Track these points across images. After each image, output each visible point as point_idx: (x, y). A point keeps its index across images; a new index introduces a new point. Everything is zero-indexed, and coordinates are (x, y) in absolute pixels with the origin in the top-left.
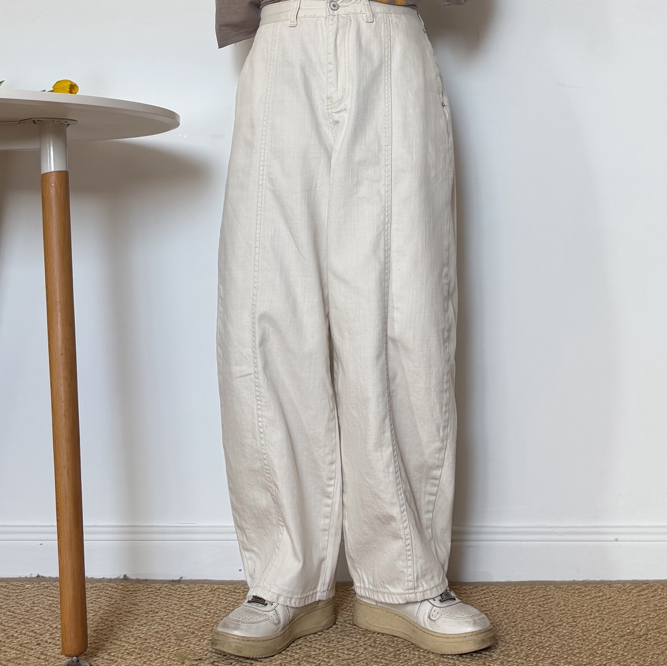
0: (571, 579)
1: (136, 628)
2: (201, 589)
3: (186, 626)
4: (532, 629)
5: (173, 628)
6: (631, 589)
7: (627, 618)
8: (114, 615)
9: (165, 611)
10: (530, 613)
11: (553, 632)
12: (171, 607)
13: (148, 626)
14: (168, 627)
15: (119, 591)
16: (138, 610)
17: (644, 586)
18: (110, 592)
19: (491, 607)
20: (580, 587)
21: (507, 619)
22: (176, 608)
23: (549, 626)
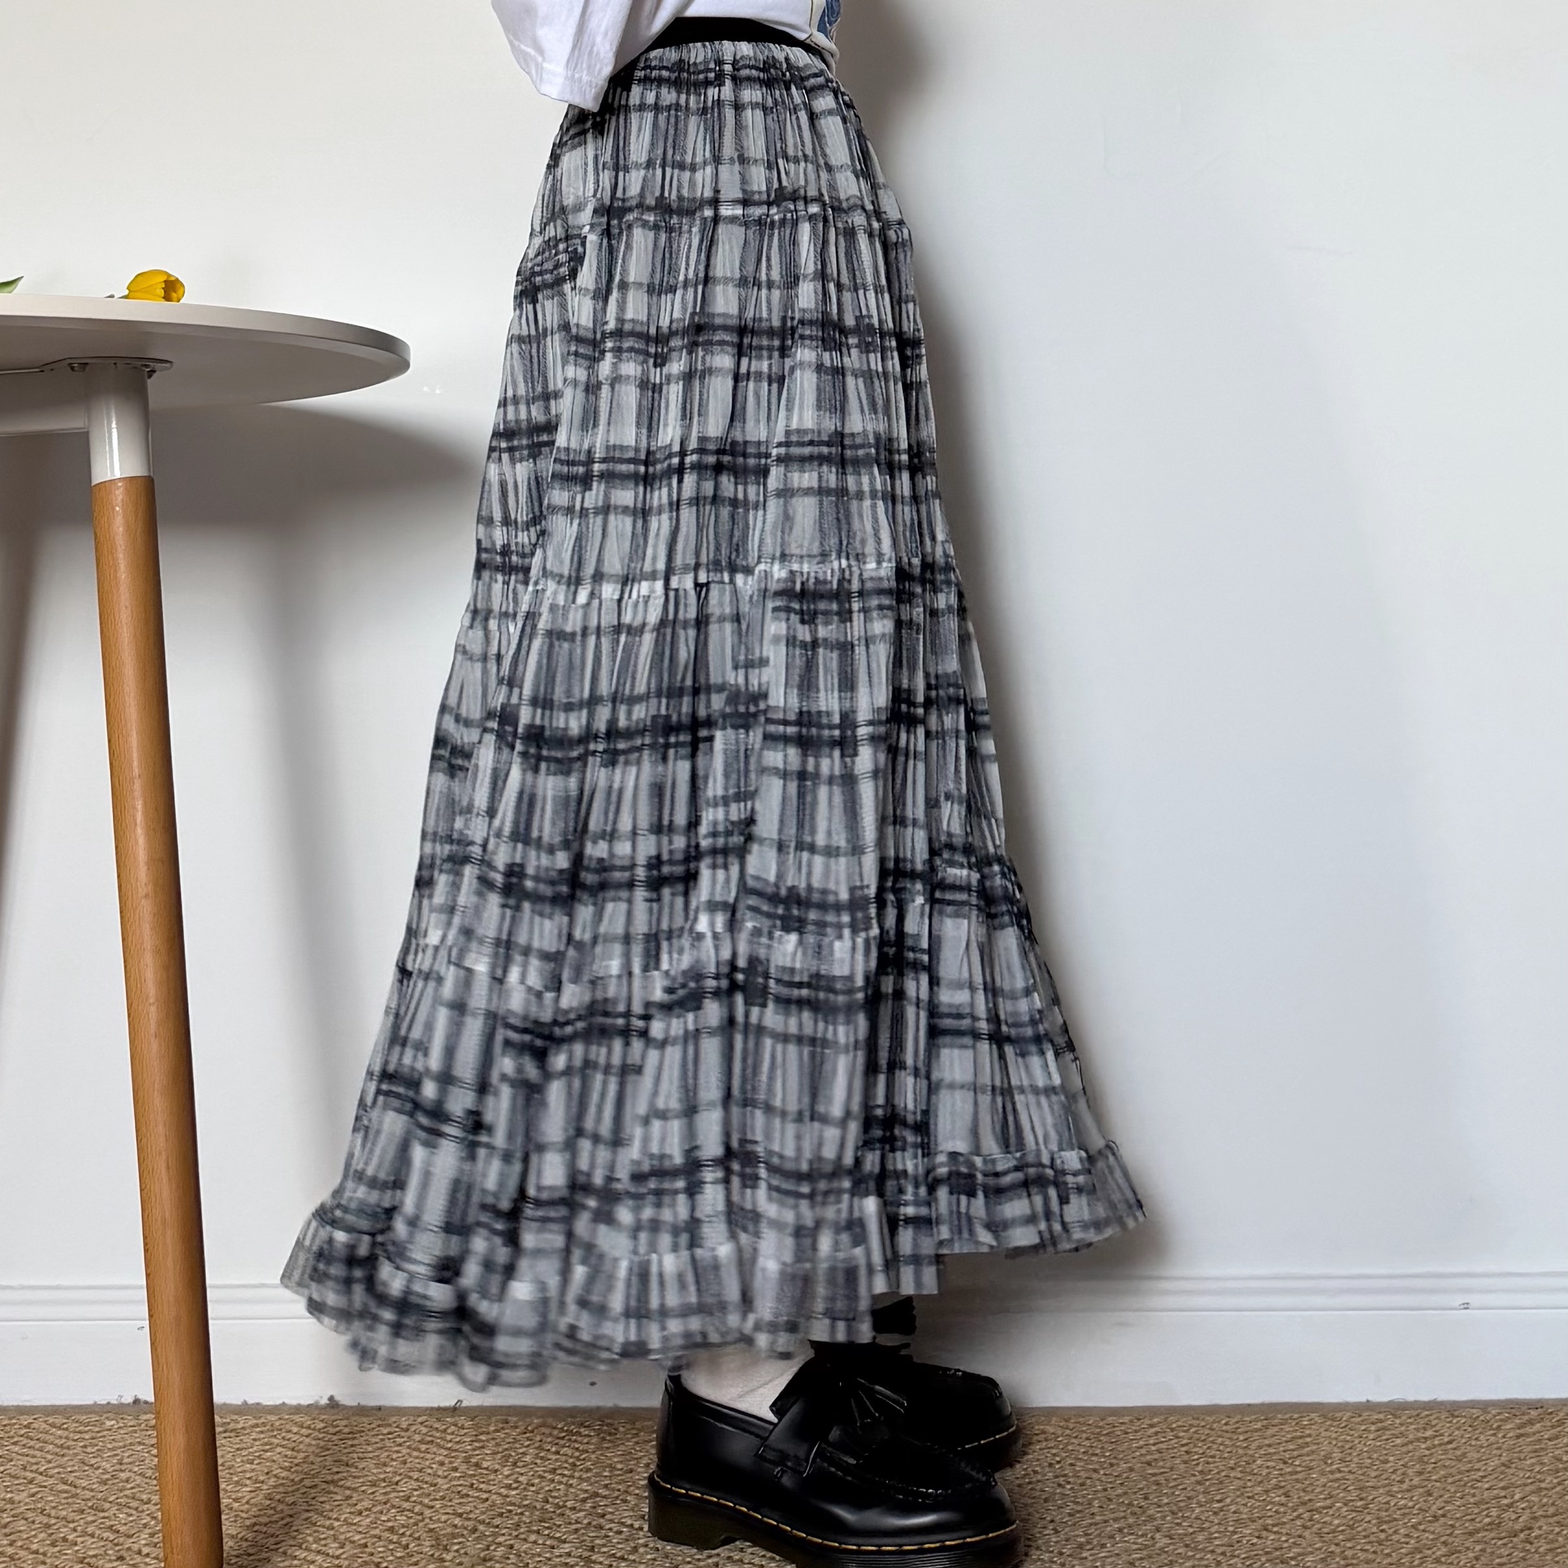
0: (1363, 1399)
1: (345, 1520)
2: (503, 1428)
3: (460, 1515)
5: (430, 1518)
6: (1501, 1420)
7: (1488, 1489)
8: (298, 1489)
9: (417, 1480)
11: (1309, 1524)
12: (429, 1471)
13: (373, 1516)
14: (420, 1518)
15: (316, 1433)
16: (355, 1477)
17: (1534, 1413)
18: (297, 1437)
19: (1168, 1465)
20: (1381, 1416)
21: (1204, 1493)
22: (440, 1473)
23: (1301, 1511)
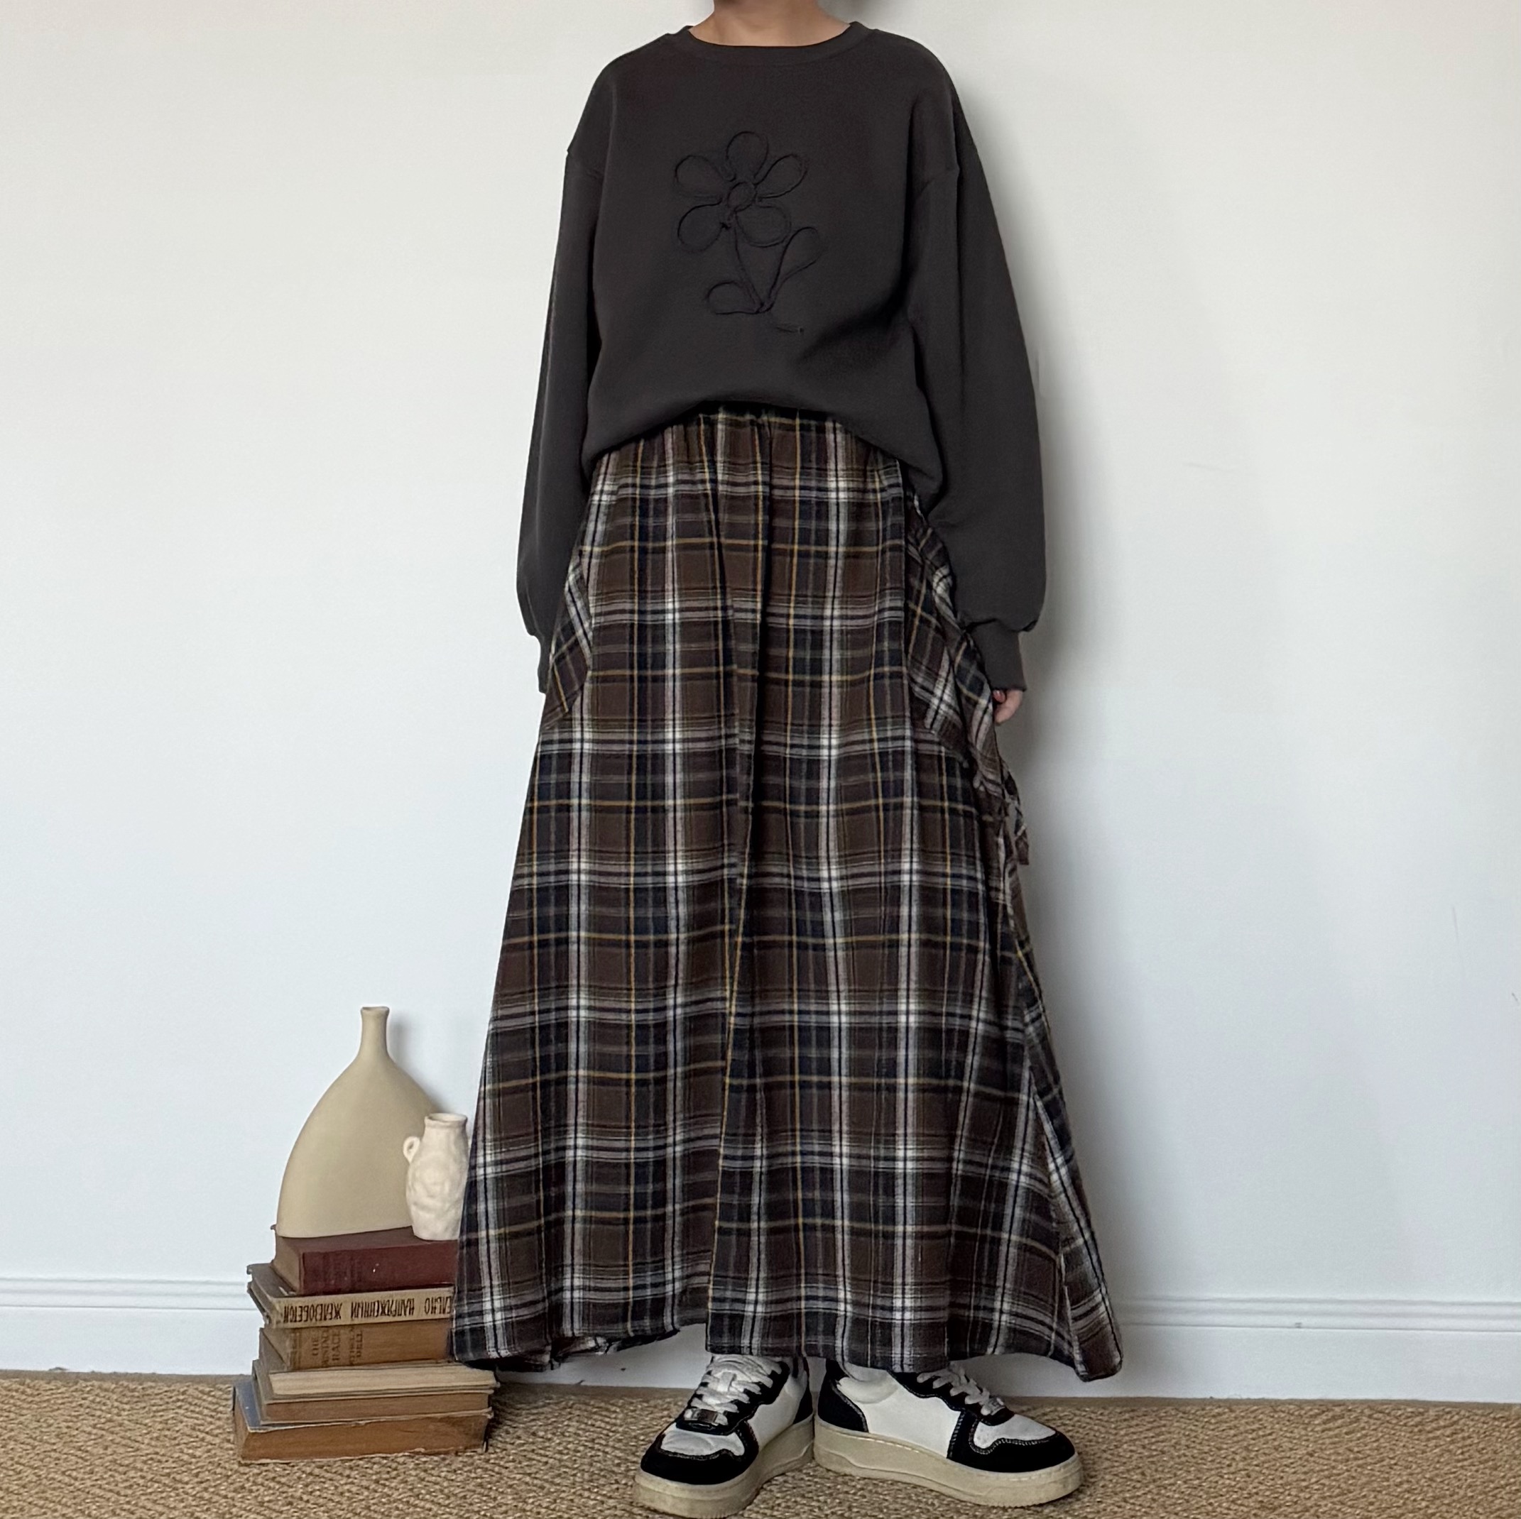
0: (1208, 1396)
4: (1121, 1492)
7: (1294, 1473)
10: (1124, 1460)
17: (1337, 1410)
20: (1221, 1410)
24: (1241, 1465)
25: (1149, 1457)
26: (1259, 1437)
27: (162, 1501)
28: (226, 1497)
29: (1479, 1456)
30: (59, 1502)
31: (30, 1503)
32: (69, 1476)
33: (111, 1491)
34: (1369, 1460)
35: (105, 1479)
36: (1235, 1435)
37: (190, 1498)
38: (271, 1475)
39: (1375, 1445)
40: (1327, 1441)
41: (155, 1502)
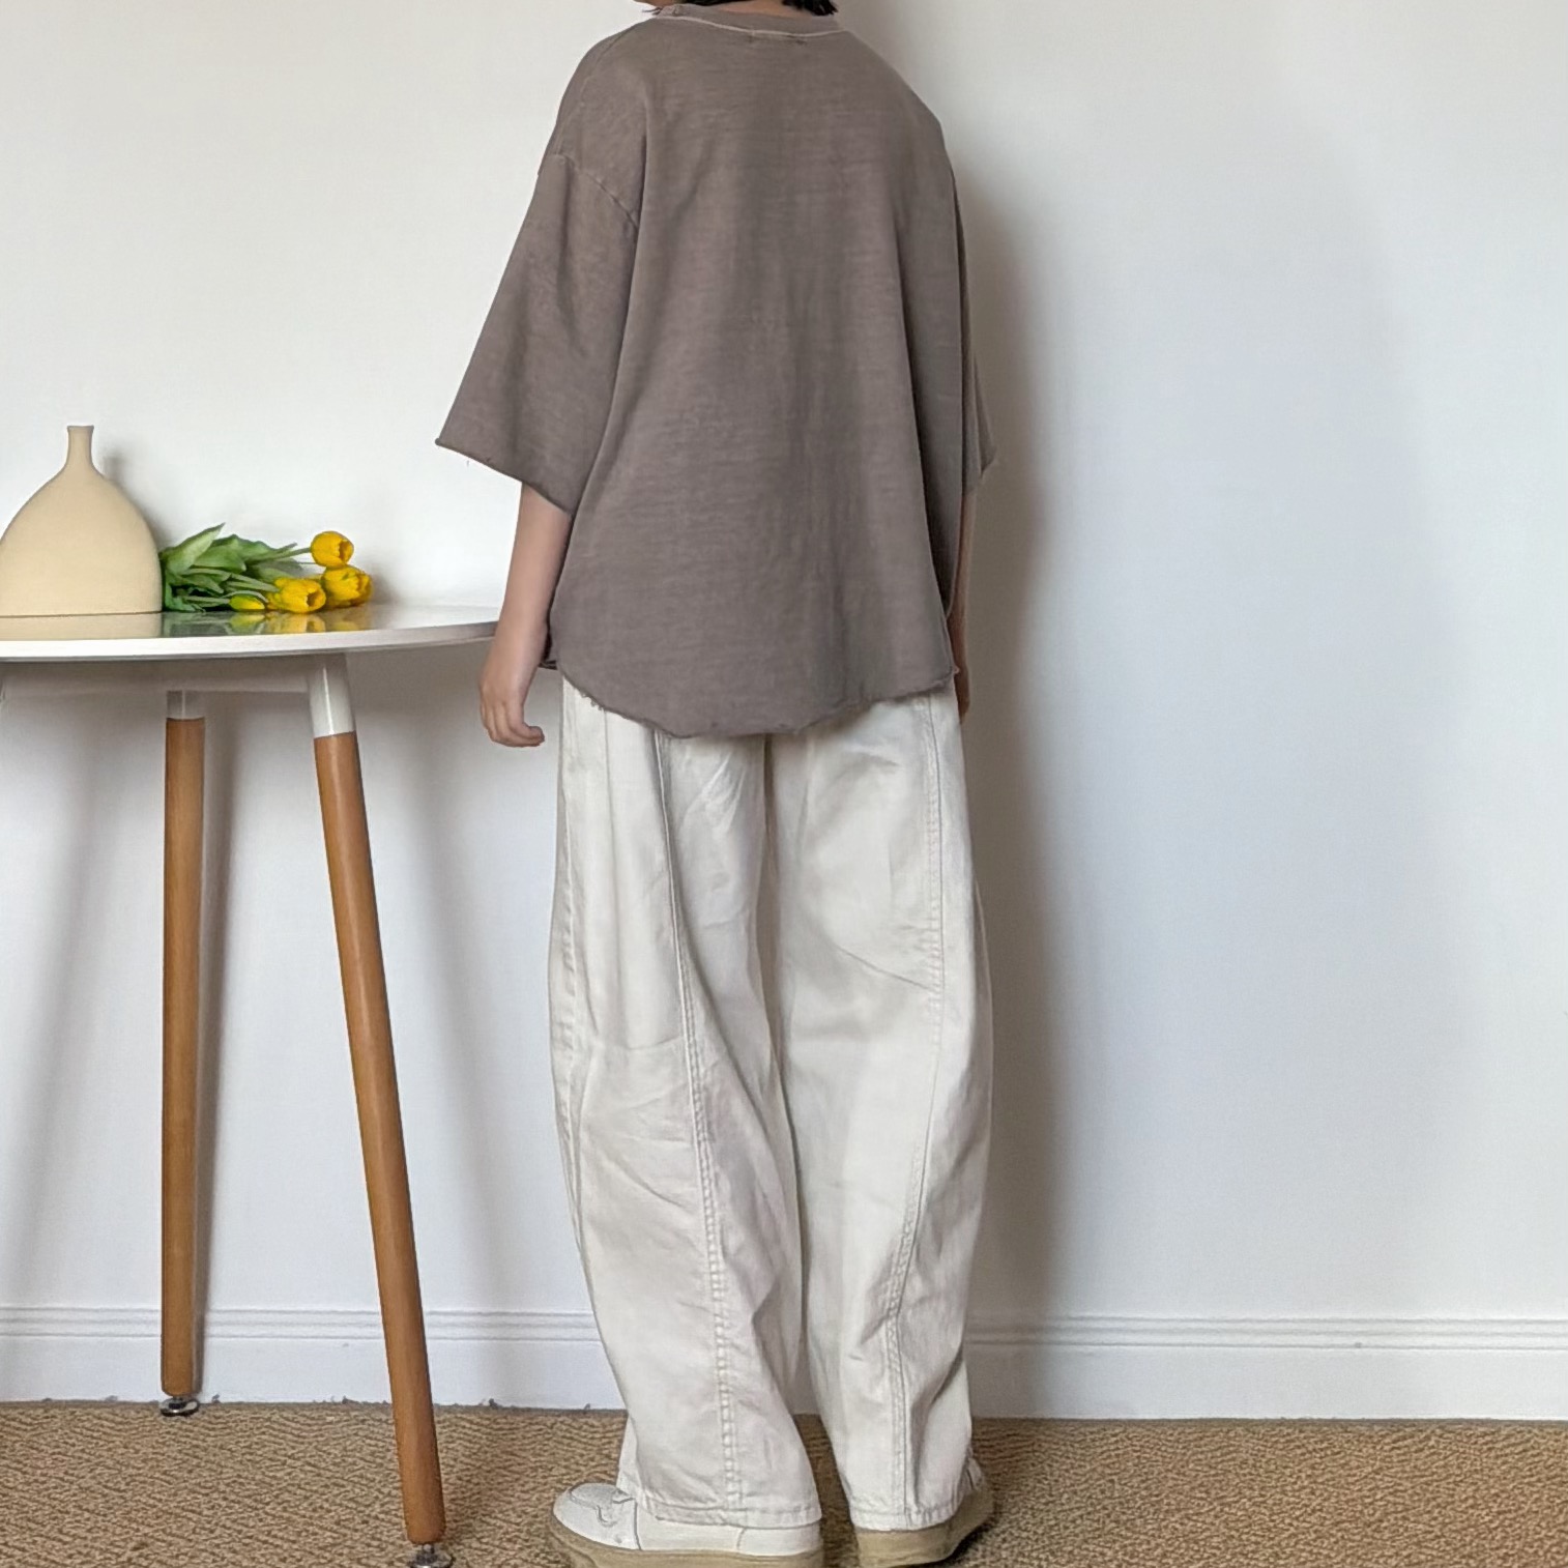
0: (1279, 1416)
6: (1382, 1436)
7: (1360, 1490)
8: (480, 1473)
9: (566, 1467)
10: (1190, 1479)
11: (1220, 1514)
12: (572, 1461)
16: (519, 1464)
17: (1408, 1430)
19: (1123, 1467)
20: (1291, 1431)
21: (1146, 1488)
22: (581, 1462)
23: (1215, 1504)
24: (1306, 1483)
25: (1214, 1476)
26: (1326, 1455)
27: (243, 1521)
28: (304, 1516)
29: (1546, 1471)
30: (143, 1523)
31: (114, 1523)
32: (154, 1498)
33: (193, 1512)
34: (1435, 1477)
35: (186, 1500)
36: (1303, 1454)
37: (270, 1518)
38: (351, 1495)
39: (1442, 1463)
40: (1395, 1460)
41: (234, 1521)
